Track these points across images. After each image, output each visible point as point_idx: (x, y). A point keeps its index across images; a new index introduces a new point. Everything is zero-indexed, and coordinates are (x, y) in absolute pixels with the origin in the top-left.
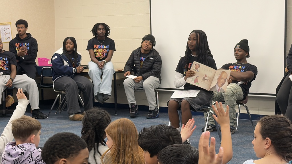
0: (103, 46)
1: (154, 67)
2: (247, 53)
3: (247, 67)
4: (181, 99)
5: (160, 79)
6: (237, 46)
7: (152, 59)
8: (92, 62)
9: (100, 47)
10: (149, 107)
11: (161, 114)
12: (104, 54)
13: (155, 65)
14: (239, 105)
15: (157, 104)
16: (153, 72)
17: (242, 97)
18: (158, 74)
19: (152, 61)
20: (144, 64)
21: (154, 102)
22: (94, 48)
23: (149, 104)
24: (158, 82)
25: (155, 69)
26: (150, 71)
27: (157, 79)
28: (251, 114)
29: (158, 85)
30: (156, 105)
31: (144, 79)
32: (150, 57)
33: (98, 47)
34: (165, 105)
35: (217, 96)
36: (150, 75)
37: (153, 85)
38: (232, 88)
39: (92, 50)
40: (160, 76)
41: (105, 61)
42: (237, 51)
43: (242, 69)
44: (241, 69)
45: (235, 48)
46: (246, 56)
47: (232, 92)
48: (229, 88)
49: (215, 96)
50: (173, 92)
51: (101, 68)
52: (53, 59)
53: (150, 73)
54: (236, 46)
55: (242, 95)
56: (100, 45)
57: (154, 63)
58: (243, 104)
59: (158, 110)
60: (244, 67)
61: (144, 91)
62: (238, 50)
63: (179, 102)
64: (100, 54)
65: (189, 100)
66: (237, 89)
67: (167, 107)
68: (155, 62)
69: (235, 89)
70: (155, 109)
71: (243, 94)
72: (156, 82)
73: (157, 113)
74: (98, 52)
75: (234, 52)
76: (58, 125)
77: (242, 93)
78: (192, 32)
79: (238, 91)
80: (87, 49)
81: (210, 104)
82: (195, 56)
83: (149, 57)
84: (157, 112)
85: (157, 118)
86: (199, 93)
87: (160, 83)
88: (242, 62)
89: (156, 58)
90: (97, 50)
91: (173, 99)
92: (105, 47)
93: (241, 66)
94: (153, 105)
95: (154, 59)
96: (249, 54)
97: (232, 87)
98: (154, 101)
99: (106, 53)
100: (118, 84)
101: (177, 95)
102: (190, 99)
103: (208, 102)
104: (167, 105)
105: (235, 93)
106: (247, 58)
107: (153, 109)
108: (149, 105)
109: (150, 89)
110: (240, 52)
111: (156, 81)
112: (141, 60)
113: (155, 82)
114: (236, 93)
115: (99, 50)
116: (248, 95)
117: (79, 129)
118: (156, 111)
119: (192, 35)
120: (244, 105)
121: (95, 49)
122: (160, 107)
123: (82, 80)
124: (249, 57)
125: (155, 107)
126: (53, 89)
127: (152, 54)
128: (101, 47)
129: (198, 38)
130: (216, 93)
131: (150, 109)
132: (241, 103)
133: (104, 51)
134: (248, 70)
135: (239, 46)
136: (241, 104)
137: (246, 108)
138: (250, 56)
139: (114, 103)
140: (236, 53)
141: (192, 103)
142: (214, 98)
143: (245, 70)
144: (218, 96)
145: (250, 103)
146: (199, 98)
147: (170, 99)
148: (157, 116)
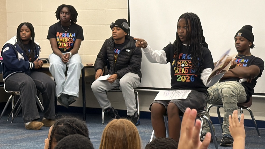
0: (68, 34)
1: (131, 61)
2: (251, 43)
3: (251, 60)
5: (140, 76)
6: (239, 33)
7: (129, 51)
8: (53, 54)
9: (64, 35)
10: (127, 111)
11: (142, 121)
12: (69, 44)
13: (133, 59)
14: (242, 109)
15: (137, 108)
16: (130, 68)
17: (245, 99)
18: (137, 70)
19: (128, 54)
20: (120, 58)
21: (134, 106)
22: (57, 36)
23: (127, 107)
26: (127, 66)
28: (256, 121)
30: (136, 109)
32: (127, 49)
33: (62, 35)
34: (147, 109)
35: (214, 97)
37: (133, 83)
38: (232, 88)
39: (53, 39)
40: (140, 71)
41: (71, 53)
42: (238, 40)
43: (245, 63)
44: (243, 63)
45: (235, 37)
46: (249, 46)
47: (232, 92)
48: (229, 88)
49: (211, 97)
51: (65, 61)
52: (4, 51)
54: (237, 34)
55: (244, 96)
56: (65, 33)
57: (131, 56)
58: (246, 108)
59: (138, 116)
60: (248, 60)
61: (121, 91)
62: (240, 39)
63: (164, 105)
64: (65, 44)
65: (177, 102)
66: (238, 88)
67: (150, 111)
68: (133, 54)
69: (236, 88)
70: (135, 114)
71: (246, 95)
72: (135, 80)
73: (138, 120)
74: (61, 41)
75: (235, 42)
76: (10, 135)
77: (245, 93)
79: (240, 91)
80: (48, 38)
81: (204, 107)
83: (125, 49)
84: (137, 118)
86: (190, 93)
87: (140, 82)
88: (244, 54)
90: (60, 39)
91: (157, 102)
92: (70, 35)
93: (243, 59)
94: (133, 110)
95: (131, 51)
97: (232, 85)
98: (134, 104)
99: (72, 43)
100: (87, 83)
101: (161, 96)
102: (179, 102)
103: (202, 105)
104: (150, 109)
105: (235, 94)
106: (251, 49)
107: (133, 114)
108: (127, 109)
109: (129, 89)
110: (242, 41)
111: (135, 78)
112: (115, 53)
113: (134, 80)
114: (237, 94)
115: (63, 40)
116: (253, 96)
117: (37, 140)
118: (136, 116)
120: (248, 108)
121: (58, 38)
122: (140, 112)
123: (41, 78)
124: (254, 48)
125: (135, 111)
126: (4, 89)
127: (128, 45)
128: (66, 35)
130: (212, 94)
131: (128, 114)
132: (244, 106)
133: (70, 40)
134: (252, 64)
135: (241, 33)
136: (244, 108)
137: (251, 112)
138: (254, 46)
139: (82, 106)
140: (237, 42)
141: (181, 106)
142: (210, 100)
143: (249, 64)
145: (254, 107)
146: (191, 100)
147: (154, 102)
148: (137, 123)
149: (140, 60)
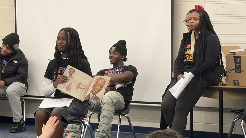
1: (18, 72)
2: (124, 56)
4: (51, 109)
5: (27, 85)
6: (113, 47)
7: (16, 62)
10: (14, 118)
13: (20, 70)
14: (120, 116)
15: (23, 114)
16: (18, 78)
17: (124, 106)
18: (24, 79)
20: (7, 69)
21: (20, 113)
23: (14, 114)
24: (25, 88)
25: (20, 74)
27: (24, 85)
28: (133, 126)
29: (24, 93)
30: (22, 116)
31: (7, 85)
32: (14, 60)
34: (32, 116)
36: (15, 81)
37: (19, 92)
38: (112, 97)
40: (27, 81)
42: (112, 54)
43: (119, 71)
44: (118, 72)
45: (110, 50)
47: (111, 100)
48: (108, 96)
49: (92, 106)
50: (42, 100)
53: (14, 78)
55: (123, 104)
57: (18, 67)
58: (124, 115)
59: (24, 122)
60: (121, 69)
61: (8, 99)
63: (48, 112)
65: (60, 109)
66: (117, 97)
67: (34, 118)
68: (20, 65)
70: (21, 121)
71: (125, 103)
72: (22, 88)
73: (24, 126)
75: (109, 55)
77: (123, 101)
78: (61, 30)
79: (118, 100)
81: (85, 114)
82: (66, 59)
83: (12, 60)
84: (23, 124)
85: (23, 131)
86: (72, 101)
87: (27, 90)
88: (118, 66)
89: (20, 61)
91: (41, 109)
93: (118, 69)
94: (19, 116)
95: (18, 63)
96: (127, 57)
97: (111, 95)
98: (20, 112)
101: (46, 104)
102: (62, 109)
103: (84, 112)
104: (35, 116)
105: (114, 103)
106: (124, 62)
107: (19, 121)
108: (14, 116)
109: (15, 97)
111: (22, 87)
112: (2, 64)
113: (20, 89)
114: (115, 103)
118: (22, 123)
119: (61, 33)
120: (126, 115)
122: (26, 119)
125: (21, 118)
127: (16, 57)
129: (69, 37)
130: (94, 102)
131: (14, 121)
132: (123, 113)
135: (115, 48)
136: (122, 115)
137: (128, 118)
141: (64, 113)
144: (96, 106)
145: (132, 113)
146: (73, 108)
147: (38, 109)
148: (23, 130)
149: (27, 71)
